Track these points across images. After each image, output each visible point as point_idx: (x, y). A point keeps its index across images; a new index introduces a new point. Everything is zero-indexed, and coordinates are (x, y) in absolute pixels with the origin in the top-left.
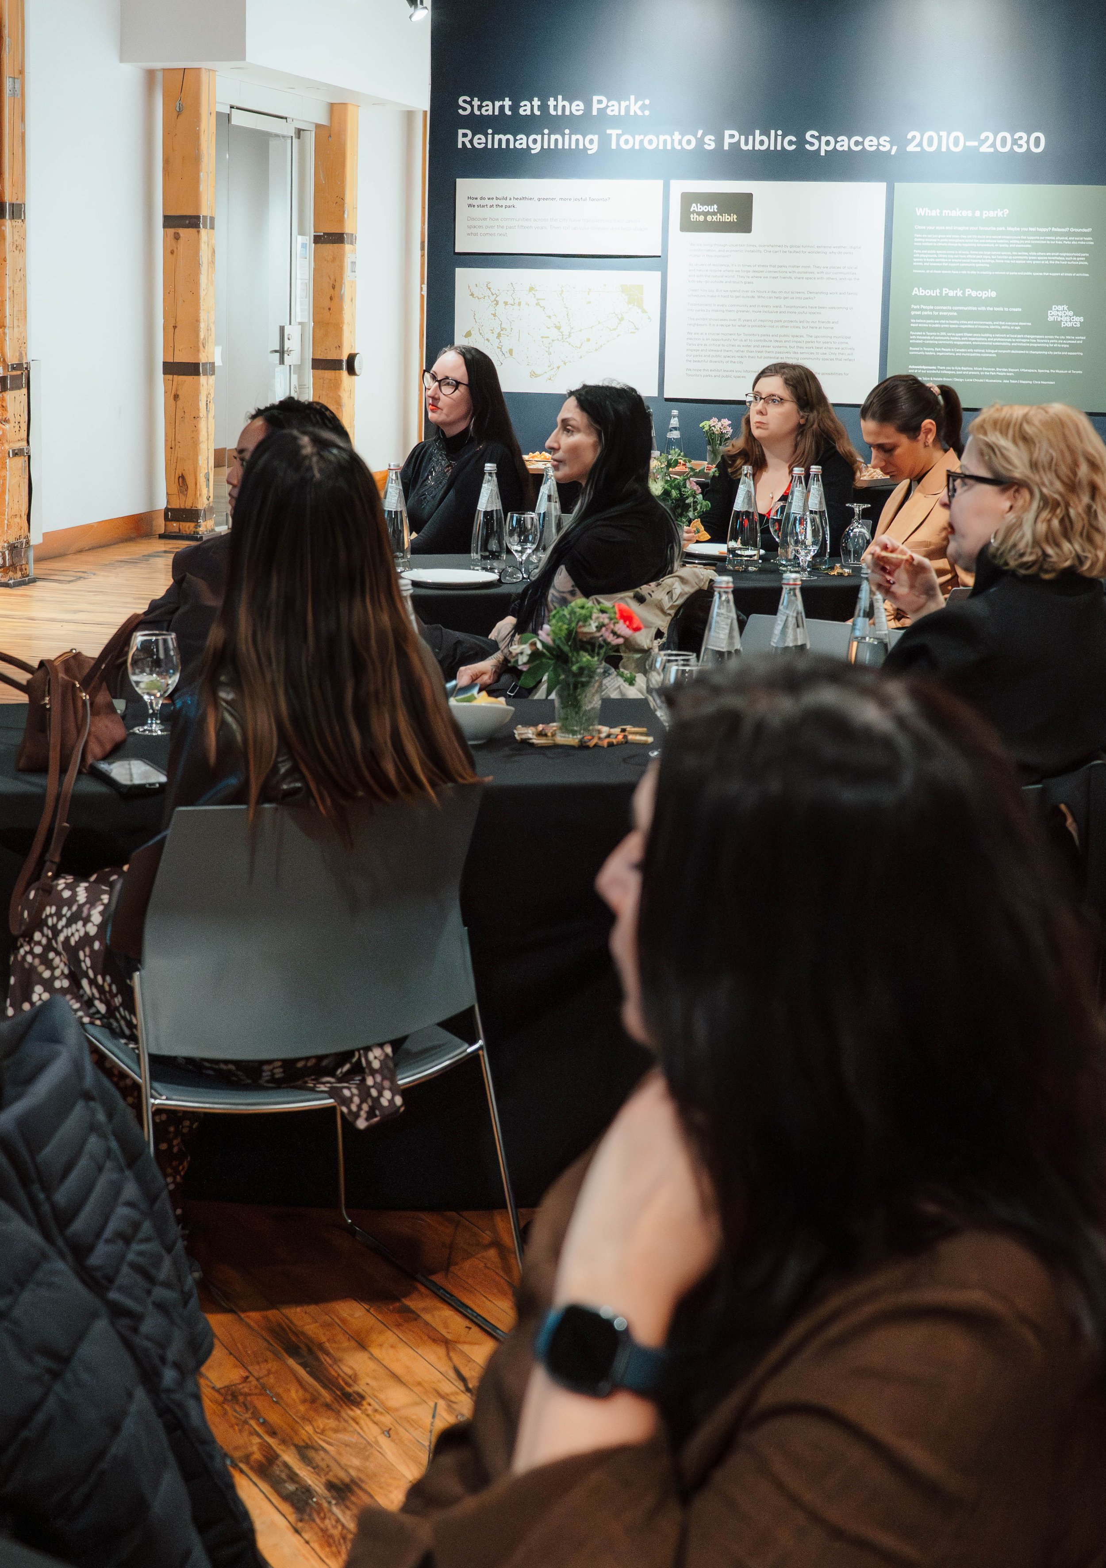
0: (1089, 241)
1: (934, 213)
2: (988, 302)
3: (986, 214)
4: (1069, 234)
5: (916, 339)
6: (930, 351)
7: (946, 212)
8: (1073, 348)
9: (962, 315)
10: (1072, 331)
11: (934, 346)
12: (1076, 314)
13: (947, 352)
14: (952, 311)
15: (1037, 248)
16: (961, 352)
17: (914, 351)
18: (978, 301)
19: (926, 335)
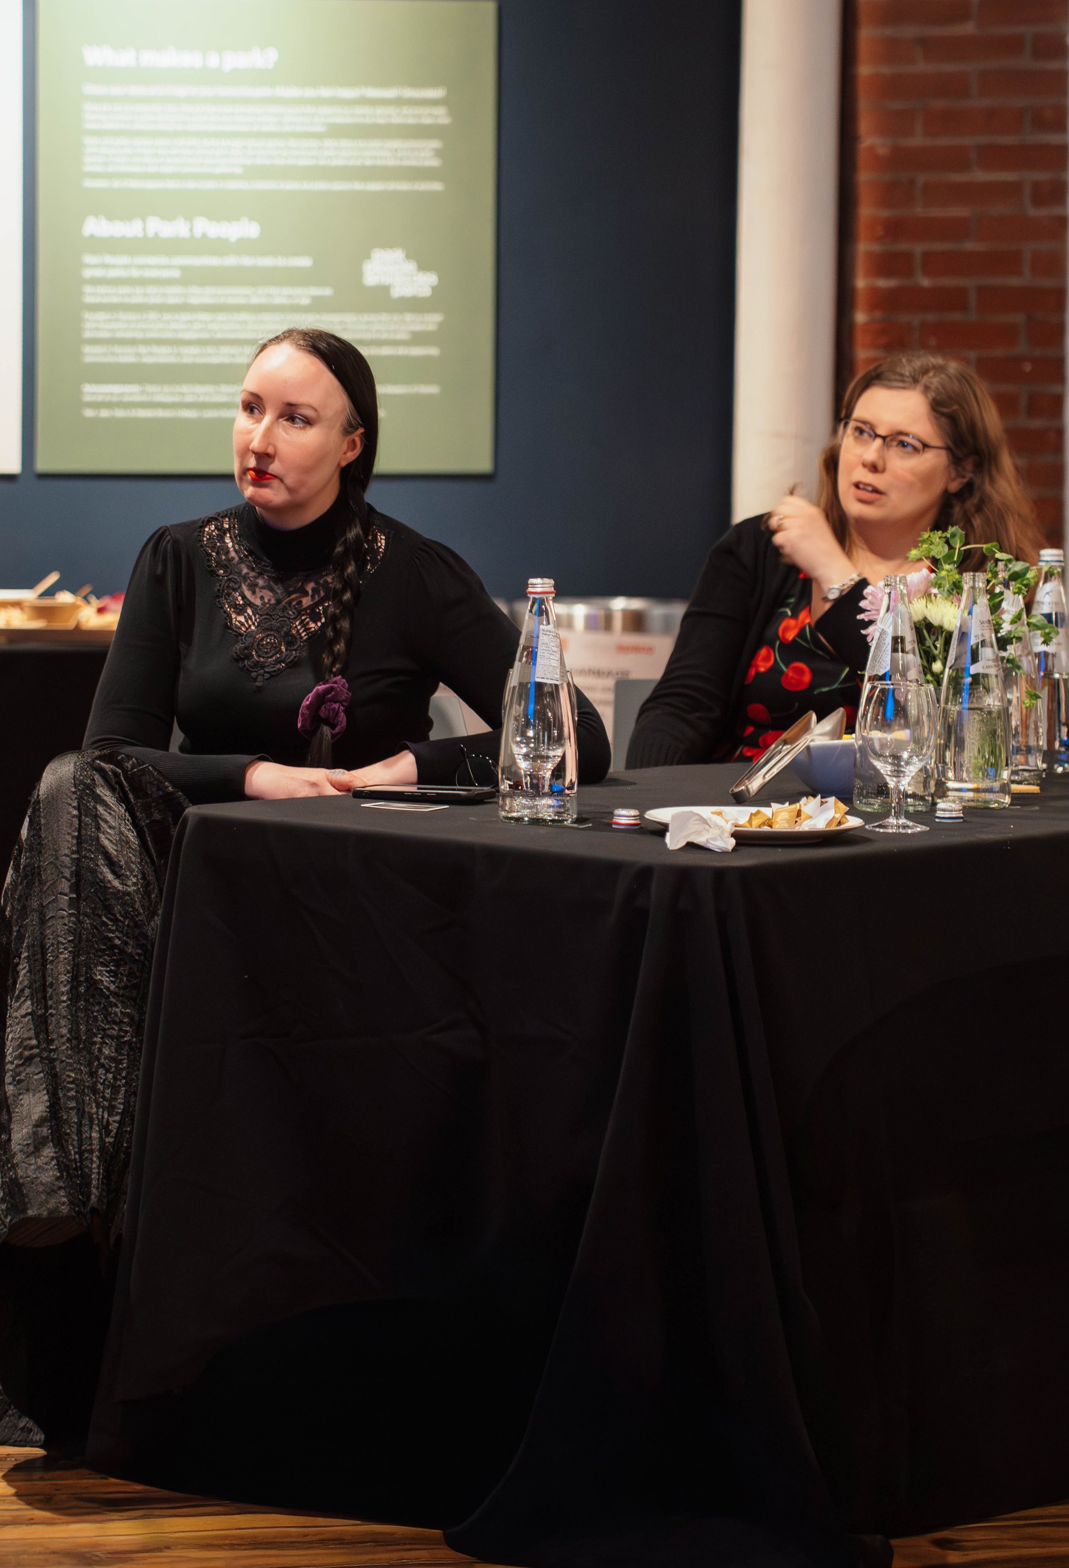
0: (441, 116)
1: (125, 59)
2: (243, 246)
3: (234, 61)
4: (399, 102)
5: (97, 329)
6: (126, 356)
7: (150, 58)
8: (419, 338)
9: (190, 277)
10: (414, 305)
11: (133, 342)
12: (423, 267)
13: (163, 355)
14: (169, 267)
15: (338, 131)
16: (191, 355)
17: (92, 354)
18: (220, 247)
19: (117, 320)
